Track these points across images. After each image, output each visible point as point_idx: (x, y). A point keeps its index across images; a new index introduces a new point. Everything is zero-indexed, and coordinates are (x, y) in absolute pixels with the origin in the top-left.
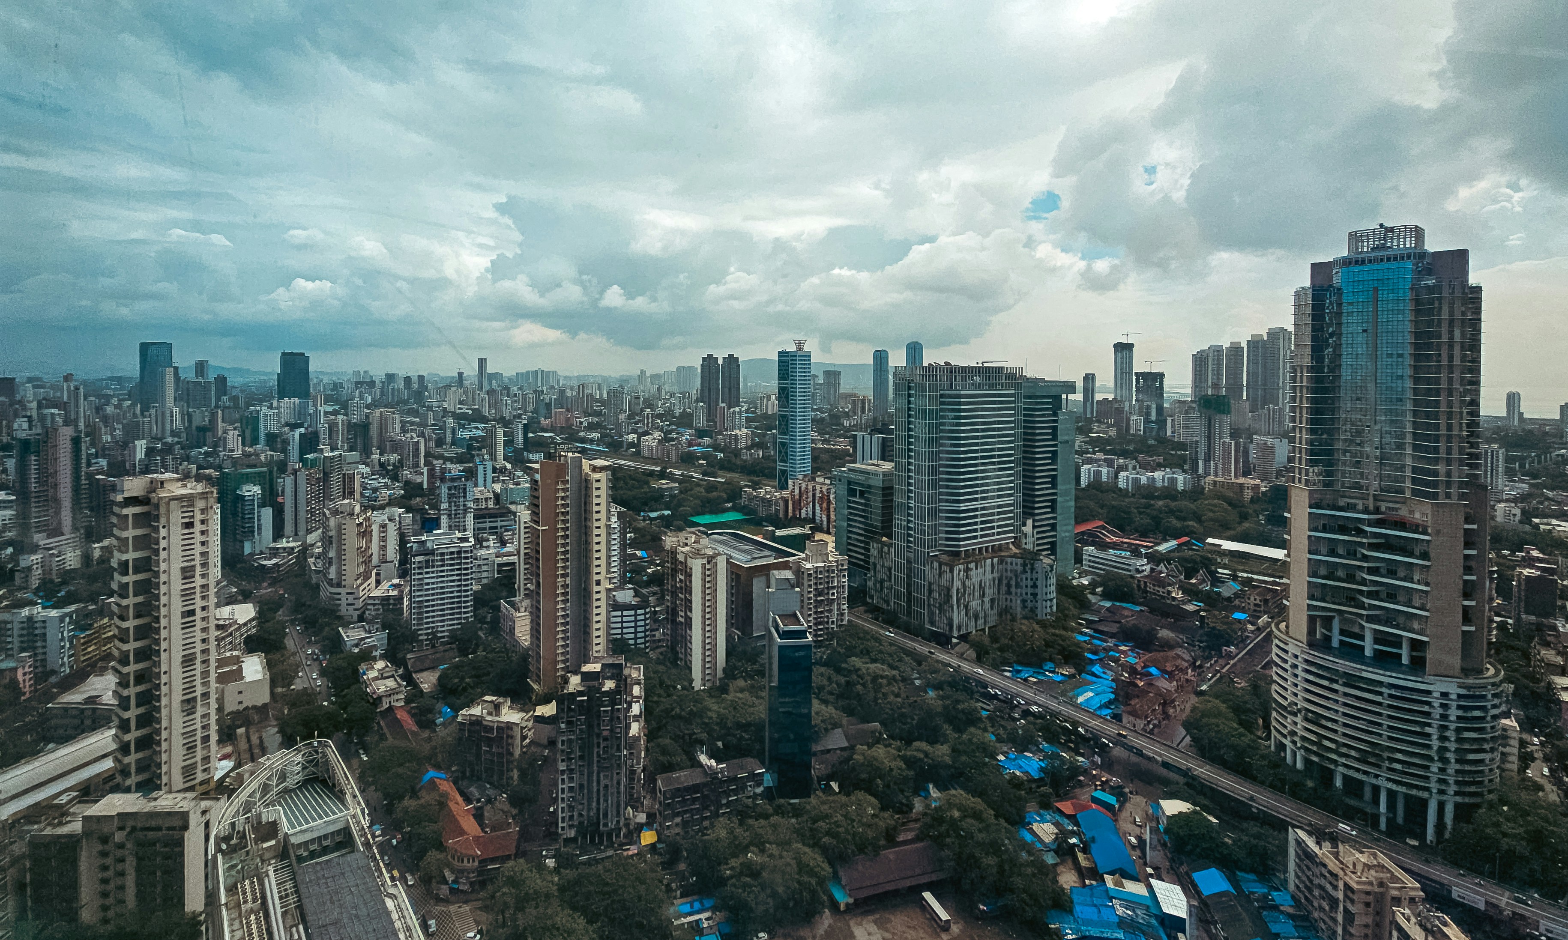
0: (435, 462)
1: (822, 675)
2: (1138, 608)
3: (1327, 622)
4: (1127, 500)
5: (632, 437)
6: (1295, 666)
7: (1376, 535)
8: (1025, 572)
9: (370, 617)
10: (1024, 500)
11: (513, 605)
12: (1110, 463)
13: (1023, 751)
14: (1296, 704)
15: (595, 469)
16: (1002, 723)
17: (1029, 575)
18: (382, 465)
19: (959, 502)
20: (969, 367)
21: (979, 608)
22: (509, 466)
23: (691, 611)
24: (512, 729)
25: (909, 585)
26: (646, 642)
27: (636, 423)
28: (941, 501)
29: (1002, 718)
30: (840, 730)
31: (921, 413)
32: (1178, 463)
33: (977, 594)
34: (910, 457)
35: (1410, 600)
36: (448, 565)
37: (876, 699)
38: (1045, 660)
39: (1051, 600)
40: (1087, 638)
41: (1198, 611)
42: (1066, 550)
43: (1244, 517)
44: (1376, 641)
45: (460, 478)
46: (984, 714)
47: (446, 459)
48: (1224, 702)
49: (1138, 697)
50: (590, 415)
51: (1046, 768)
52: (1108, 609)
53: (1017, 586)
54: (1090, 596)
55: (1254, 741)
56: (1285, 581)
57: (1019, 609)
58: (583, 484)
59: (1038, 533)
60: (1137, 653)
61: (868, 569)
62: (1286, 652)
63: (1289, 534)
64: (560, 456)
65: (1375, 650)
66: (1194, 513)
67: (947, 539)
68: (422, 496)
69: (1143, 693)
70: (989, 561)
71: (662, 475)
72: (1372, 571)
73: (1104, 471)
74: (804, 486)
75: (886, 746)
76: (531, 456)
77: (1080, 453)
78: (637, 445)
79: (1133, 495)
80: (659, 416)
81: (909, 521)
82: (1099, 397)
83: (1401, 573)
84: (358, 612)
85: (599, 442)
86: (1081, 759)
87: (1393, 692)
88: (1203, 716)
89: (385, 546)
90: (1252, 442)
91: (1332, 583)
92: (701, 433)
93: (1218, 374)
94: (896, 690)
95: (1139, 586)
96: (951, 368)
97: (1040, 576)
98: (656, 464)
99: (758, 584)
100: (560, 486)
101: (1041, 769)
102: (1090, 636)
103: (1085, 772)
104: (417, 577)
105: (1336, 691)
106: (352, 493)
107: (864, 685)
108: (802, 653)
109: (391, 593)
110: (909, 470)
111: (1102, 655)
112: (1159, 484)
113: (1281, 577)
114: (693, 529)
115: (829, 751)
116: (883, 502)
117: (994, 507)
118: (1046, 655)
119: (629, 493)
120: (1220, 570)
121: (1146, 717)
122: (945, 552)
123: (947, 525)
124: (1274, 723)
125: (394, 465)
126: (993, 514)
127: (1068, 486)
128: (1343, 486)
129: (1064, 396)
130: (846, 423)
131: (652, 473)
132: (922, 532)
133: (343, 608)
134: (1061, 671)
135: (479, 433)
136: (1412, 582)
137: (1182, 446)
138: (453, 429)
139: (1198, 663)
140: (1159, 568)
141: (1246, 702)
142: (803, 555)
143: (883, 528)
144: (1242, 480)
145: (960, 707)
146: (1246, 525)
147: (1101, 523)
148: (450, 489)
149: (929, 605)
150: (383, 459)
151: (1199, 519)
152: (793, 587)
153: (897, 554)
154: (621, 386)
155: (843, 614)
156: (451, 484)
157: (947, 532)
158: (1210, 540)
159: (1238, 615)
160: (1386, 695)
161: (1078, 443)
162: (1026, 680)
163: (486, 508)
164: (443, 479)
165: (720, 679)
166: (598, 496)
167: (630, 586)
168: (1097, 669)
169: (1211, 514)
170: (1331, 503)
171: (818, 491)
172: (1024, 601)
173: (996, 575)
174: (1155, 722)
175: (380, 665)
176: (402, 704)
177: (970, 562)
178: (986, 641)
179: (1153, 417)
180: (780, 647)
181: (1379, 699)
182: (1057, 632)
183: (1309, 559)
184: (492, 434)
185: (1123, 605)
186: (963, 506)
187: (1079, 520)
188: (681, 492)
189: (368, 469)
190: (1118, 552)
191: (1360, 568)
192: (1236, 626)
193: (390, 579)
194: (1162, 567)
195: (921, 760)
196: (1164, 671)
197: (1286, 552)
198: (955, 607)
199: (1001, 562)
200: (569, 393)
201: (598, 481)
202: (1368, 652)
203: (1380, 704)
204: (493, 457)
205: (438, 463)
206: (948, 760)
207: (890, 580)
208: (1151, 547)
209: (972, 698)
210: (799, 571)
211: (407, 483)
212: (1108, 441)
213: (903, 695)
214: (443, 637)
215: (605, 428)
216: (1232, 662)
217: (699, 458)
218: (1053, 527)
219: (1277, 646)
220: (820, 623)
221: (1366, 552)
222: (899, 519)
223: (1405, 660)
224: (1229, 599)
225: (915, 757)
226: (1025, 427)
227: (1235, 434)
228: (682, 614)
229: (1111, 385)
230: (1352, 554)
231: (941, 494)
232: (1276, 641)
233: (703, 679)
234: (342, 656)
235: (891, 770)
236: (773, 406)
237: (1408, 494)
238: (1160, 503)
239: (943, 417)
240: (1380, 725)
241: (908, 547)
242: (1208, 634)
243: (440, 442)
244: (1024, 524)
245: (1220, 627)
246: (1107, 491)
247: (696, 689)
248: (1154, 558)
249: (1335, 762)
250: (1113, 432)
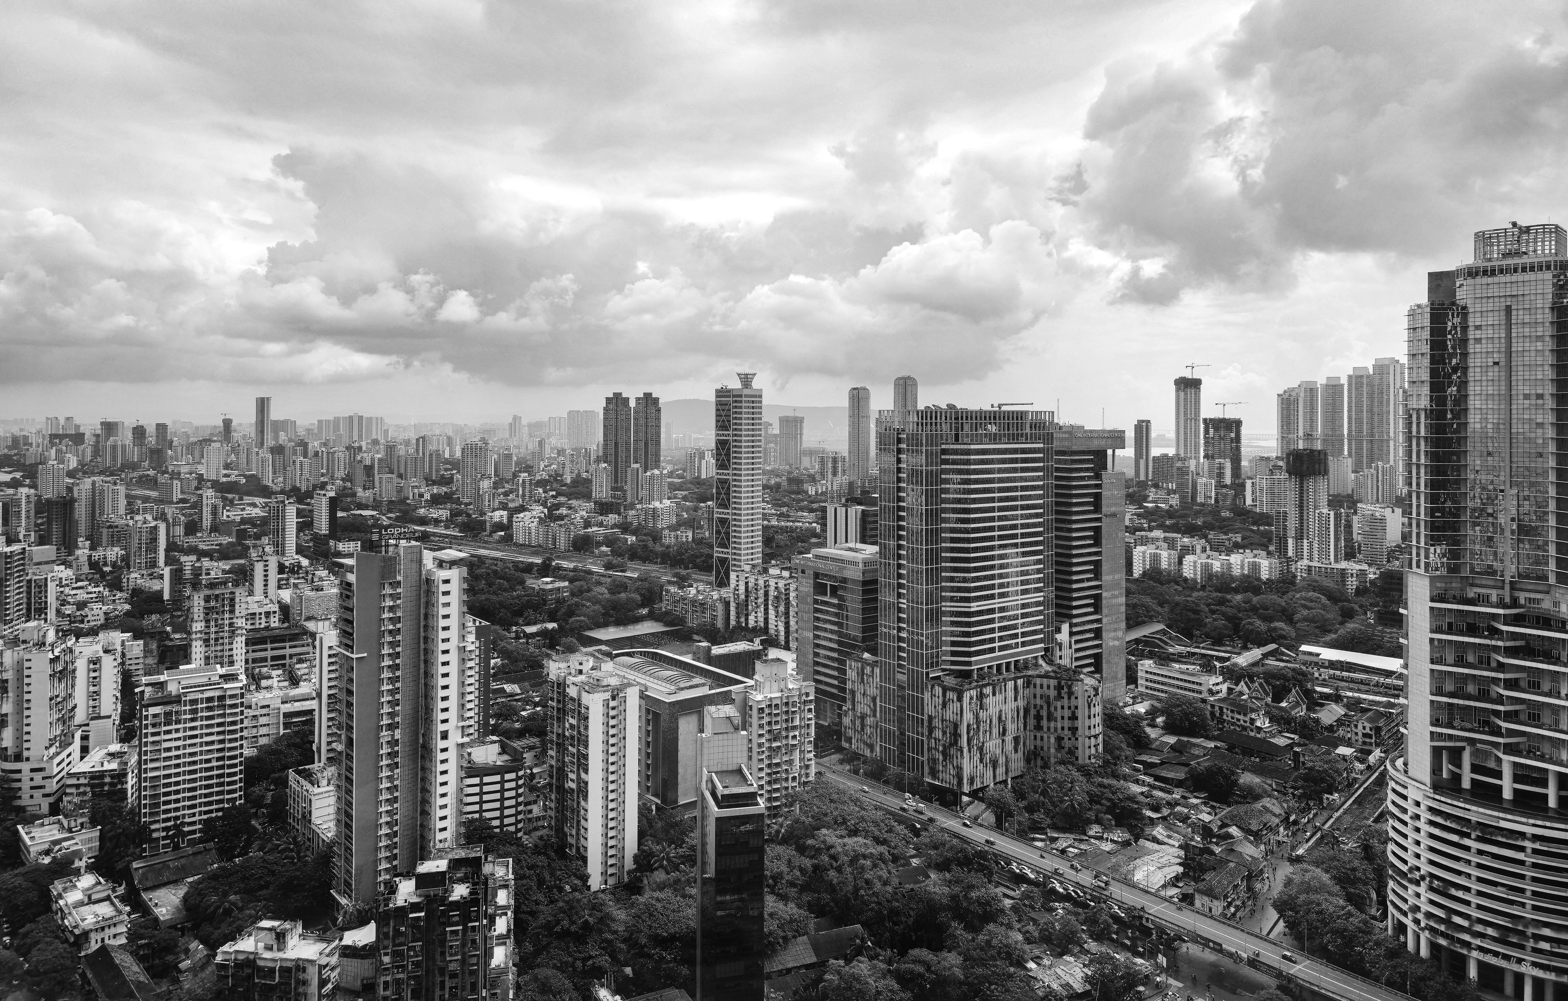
0: (183, 559)
1: (778, 858)
2: (1212, 745)
3: (1456, 756)
4: (1195, 594)
5: (500, 515)
6: (1417, 817)
7: (1514, 636)
8: (1059, 697)
9: (71, 807)
10: (1057, 597)
11: (309, 776)
12: (1171, 544)
13: (1061, 955)
14: (1418, 869)
15: (441, 564)
16: (1033, 915)
17: (1065, 702)
18: (94, 565)
19: (968, 600)
20: (981, 411)
21: (998, 751)
22: (305, 562)
23: (586, 771)
24: (304, 970)
25: (901, 721)
26: (518, 822)
27: (506, 494)
28: (944, 599)
29: (1033, 908)
30: (805, 938)
31: (914, 475)
32: (1262, 542)
33: (995, 731)
34: (900, 537)
35: (1557, 722)
36: (202, 719)
37: (856, 889)
38: (1089, 822)
39: (1096, 736)
40: (1145, 789)
41: (1291, 746)
42: (1115, 666)
43: (1348, 615)
44: (1517, 779)
45: (225, 583)
46: (1008, 902)
47: (202, 554)
48: (1327, 872)
49: (1214, 869)
50: (434, 483)
51: (1092, 977)
52: (1173, 747)
53: (1050, 717)
54: (1148, 730)
55: (1365, 923)
56: (1402, 701)
57: (1052, 750)
58: (424, 587)
59: (1077, 642)
60: (1213, 807)
61: (844, 700)
62: (1405, 798)
63: (1406, 637)
64: (387, 546)
65: (1516, 791)
66: (1284, 611)
67: (954, 654)
68: (161, 612)
69: (1222, 863)
70: (1010, 684)
71: (545, 570)
72: (1512, 684)
73: (1164, 554)
74: (752, 580)
75: (871, 958)
76: (341, 547)
77: (1132, 530)
78: (507, 527)
79: (1203, 588)
80: (542, 483)
81: (900, 629)
82: (1155, 452)
83: (1546, 686)
84: (51, 800)
85: (449, 523)
86: (1139, 961)
87: (1537, 846)
88: (1299, 892)
89: (97, 693)
90: (1355, 513)
91: (1461, 702)
92: (604, 508)
93: (1312, 420)
94: (884, 874)
95: (1212, 714)
96: (957, 413)
97: (1081, 702)
98: (535, 554)
99: (686, 726)
100: (388, 590)
101: (1087, 979)
102: (1149, 785)
103: (1147, 980)
104: (150, 739)
105: (1467, 849)
106: (41, 610)
107: (839, 870)
108: (749, 827)
109: (107, 766)
110: (899, 557)
111: (1166, 812)
112: (1236, 572)
113: (1398, 696)
114: (590, 649)
115: (789, 971)
116: (864, 601)
117: (1016, 607)
118: (1091, 815)
119: (494, 598)
120: (1318, 689)
121: (1226, 897)
122: (952, 673)
123: (952, 634)
124: (1391, 896)
125: (114, 565)
126: (1015, 617)
127: (1117, 577)
128: (1472, 571)
129: (1110, 452)
130: (812, 491)
131: (528, 568)
132: (919, 644)
133: (25, 794)
134: (1111, 836)
135: (256, 512)
136: (1559, 697)
137: (1264, 519)
138: (215, 508)
139: (1293, 818)
140: (1238, 688)
141: (1354, 870)
142: (751, 682)
143: (864, 640)
144: (1343, 565)
145: (973, 894)
146: (1351, 626)
147: (1161, 626)
148: (207, 599)
149: (929, 749)
150: (97, 555)
151: (1289, 619)
152: (736, 729)
153: (884, 677)
154: (483, 440)
155: (807, 767)
156: (208, 592)
157: (953, 643)
158: (1304, 648)
159: (1342, 750)
160: (1529, 851)
161: (1128, 517)
162: (1063, 851)
163: (267, 628)
164: (196, 585)
165: (629, 872)
166: (447, 605)
167: (495, 738)
168: (1159, 831)
169: (1305, 612)
170: (1457, 593)
171: (772, 589)
172: (1059, 739)
173: (1021, 703)
174: (1238, 903)
175: (87, 881)
176: (123, 941)
177: (985, 686)
178: (1009, 796)
179: (1228, 480)
180: (718, 820)
181: (1520, 856)
182: (1106, 781)
183: (1432, 671)
184: (278, 515)
185: (1193, 740)
186: (975, 607)
187: (1132, 622)
188: (573, 594)
189: (69, 573)
190: (1184, 667)
191: (1495, 681)
192: (1341, 766)
193: (104, 743)
194: (1242, 687)
195: (921, 975)
196: (1247, 831)
197: (1401, 661)
198: (965, 750)
199: (1028, 684)
200: (402, 451)
201: (447, 581)
202: (1507, 794)
203: (1522, 863)
204: (279, 549)
205: (188, 561)
206: (958, 973)
207: (875, 716)
208: (1228, 659)
209: (990, 882)
210: (745, 708)
211: (136, 592)
212: (1170, 513)
213: (895, 881)
214: (193, 832)
215: (458, 502)
216: (1337, 815)
217: (599, 544)
218: (1098, 634)
219: (1394, 790)
220: (776, 781)
221: (1501, 659)
222: (886, 626)
223: (1552, 803)
224: (1330, 728)
225: (912, 972)
226: (1057, 495)
227: (1335, 502)
228: (572, 776)
229: (1172, 435)
230: (1484, 662)
231: (943, 589)
232: (1392, 784)
233: (604, 873)
234: (21, 870)
235: (879, 993)
236: (708, 468)
237: (1552, 580)
238: (1239, 597)
239: (947, 481)
240: (1522, 891)
241: (900, 666)
242: (1306, 778)
243: (192, 528)
244: (1058, 630)
245: (1319, 765)
246: (1169, 582)
247: (593, 889)
248: (1233, 675)
249: (1467, 945)
250: (1175, 500)
